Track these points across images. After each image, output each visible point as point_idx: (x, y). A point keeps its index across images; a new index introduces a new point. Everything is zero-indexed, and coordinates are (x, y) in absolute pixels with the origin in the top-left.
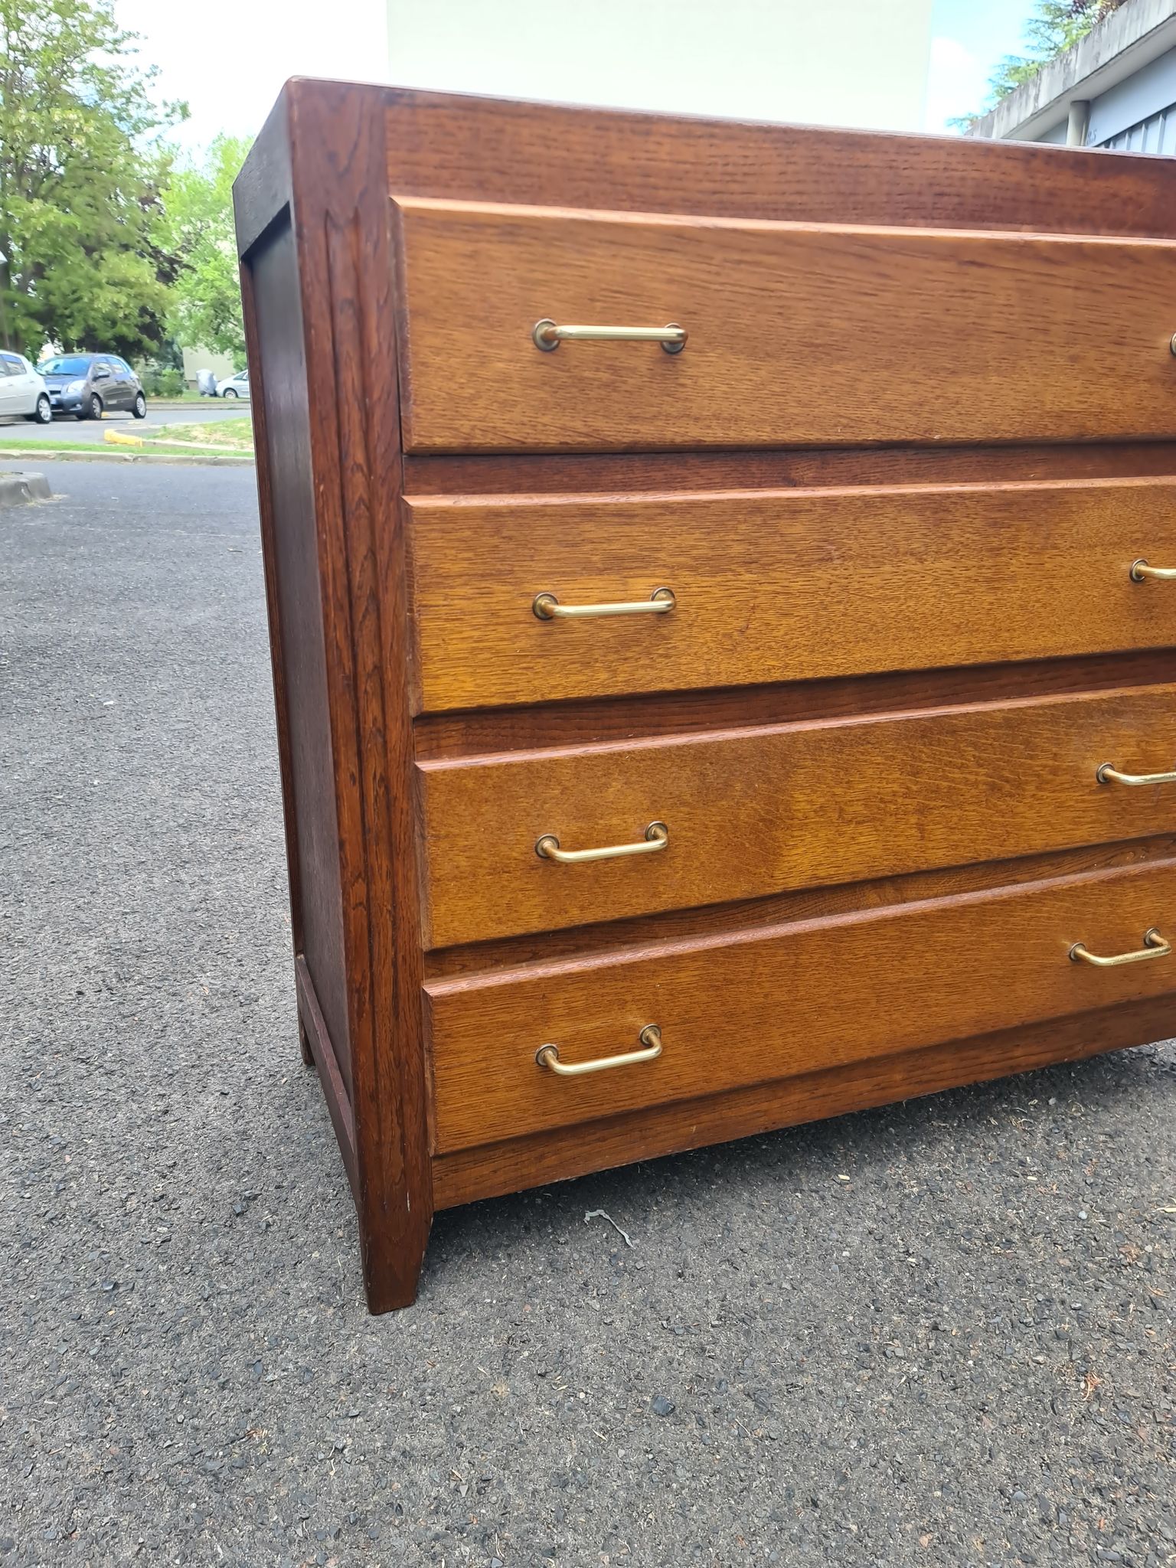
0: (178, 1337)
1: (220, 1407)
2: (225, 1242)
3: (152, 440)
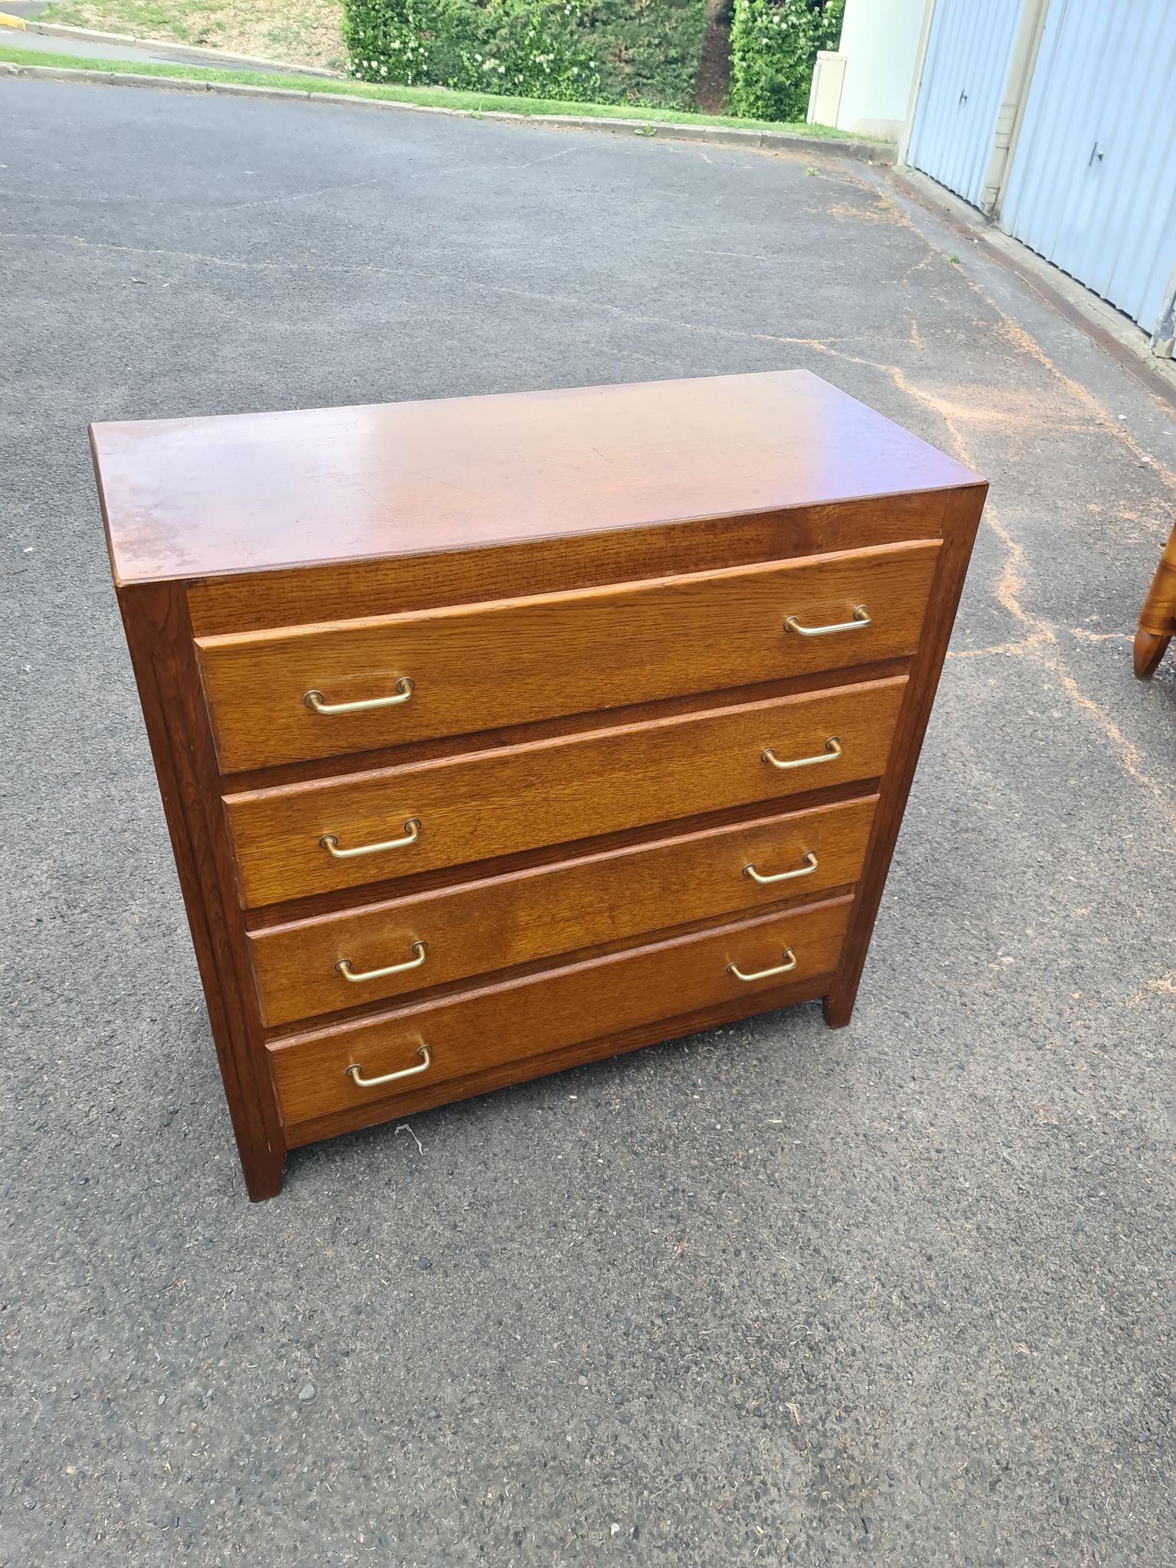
0: (129, 1218)
1: (157, 1266)
2: (158, 1147)
3: (37, 24)
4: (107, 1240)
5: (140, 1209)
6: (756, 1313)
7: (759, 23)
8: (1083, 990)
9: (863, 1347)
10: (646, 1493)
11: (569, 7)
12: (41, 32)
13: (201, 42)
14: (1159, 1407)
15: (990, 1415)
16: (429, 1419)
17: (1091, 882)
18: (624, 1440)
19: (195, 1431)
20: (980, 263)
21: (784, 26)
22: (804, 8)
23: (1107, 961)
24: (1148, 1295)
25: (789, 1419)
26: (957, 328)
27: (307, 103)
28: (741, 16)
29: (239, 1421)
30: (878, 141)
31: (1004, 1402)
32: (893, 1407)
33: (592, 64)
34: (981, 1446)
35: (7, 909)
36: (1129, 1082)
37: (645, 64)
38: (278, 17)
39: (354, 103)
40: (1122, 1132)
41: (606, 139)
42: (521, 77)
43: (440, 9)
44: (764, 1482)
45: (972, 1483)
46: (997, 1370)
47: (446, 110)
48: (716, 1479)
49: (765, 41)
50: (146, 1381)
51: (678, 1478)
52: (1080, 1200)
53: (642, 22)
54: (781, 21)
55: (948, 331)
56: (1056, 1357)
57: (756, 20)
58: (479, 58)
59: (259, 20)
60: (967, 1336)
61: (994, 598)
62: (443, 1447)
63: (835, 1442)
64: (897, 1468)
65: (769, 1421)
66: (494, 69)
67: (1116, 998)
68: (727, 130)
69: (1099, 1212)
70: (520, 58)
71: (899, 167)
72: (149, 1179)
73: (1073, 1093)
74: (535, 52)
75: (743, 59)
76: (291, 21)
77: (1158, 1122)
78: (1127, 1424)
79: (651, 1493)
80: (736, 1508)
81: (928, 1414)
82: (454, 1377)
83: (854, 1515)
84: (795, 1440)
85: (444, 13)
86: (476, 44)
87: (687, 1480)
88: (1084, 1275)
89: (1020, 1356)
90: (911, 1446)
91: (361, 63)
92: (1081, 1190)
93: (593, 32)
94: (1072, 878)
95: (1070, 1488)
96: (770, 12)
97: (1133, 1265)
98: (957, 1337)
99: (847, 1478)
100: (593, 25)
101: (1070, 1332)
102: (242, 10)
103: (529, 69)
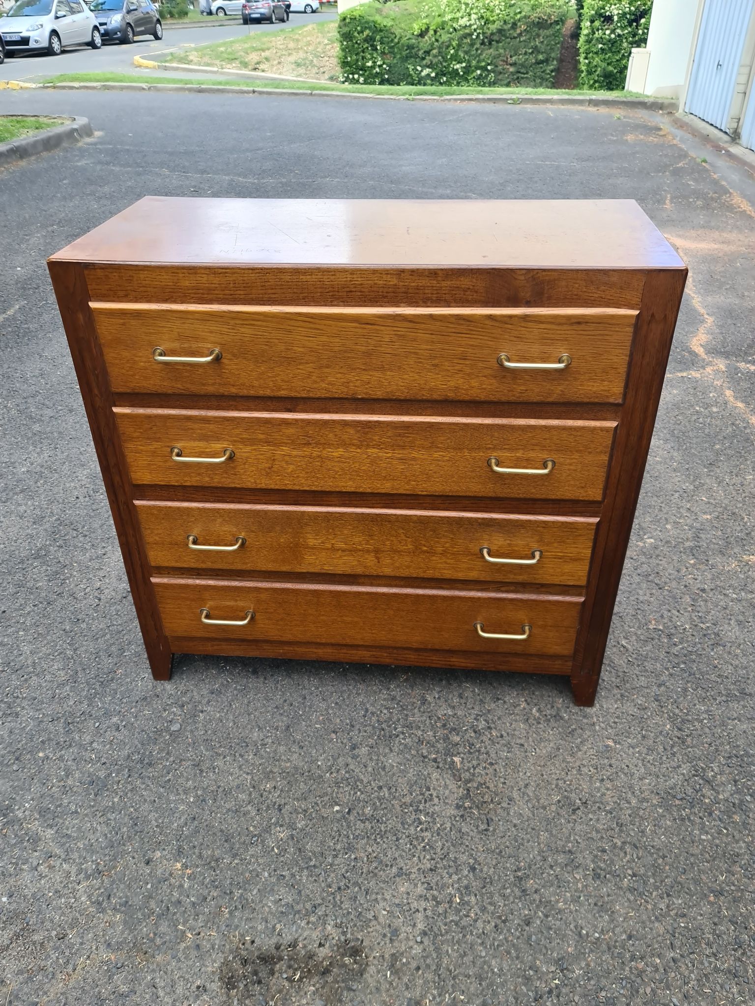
0: (97, 639)
1: (107, 663)
2: (119, 607)
3: (164, 64)
4: (83, 649)
5: (104, 636)
6: (445, 712)
7: (596, 35)
8: (697, 559)
9: (508, 734)
10: (359, 793)
11: (475, 34)
12: (166, 68)
13: (255, 69)
14: (695, 782)
15: (581, 775)
16: (242, 747)
17: (717, 501)
18: (352, 767)
19: (112, 741)
20: (721, 163)
21: (613, 36)
22: (626, 24)
23: (718, 544)
24: (702, 721)
25: (453, 765)
26: (697, 198)
27: (310, 98)
28: (585, 32)
29: (137, 738)
30: (667, 99)
31: (591, 769)
32: (519, 765)
33: (489, 68)
34: (572, 790)
35: (62, 492)
36: (716, 609)
37: (522, 65)
38: (301, 52)
39: (338, 96)
40: (705, 635)
41: (490, 107)
42: (445, 79)
43: (396, 40)
44: (431, 795)
45: (561, 808)
46: (591, 752)
47: (392, 97)
48: (403, 790)
49: (600, 46)
50: (91, 716)
51: (380, 788)
52: (667, 669)
53: (522, 39)
54: (611, 33)
55: (691, 200)
56: (631, 749)
57: (595, 33)
58: (419, 68)
59: (290, 54)
60: (575, 733)
61: (687, 346)
62: (247, 761)
63: (479, 779)
64: (515, 794)
65: (441, 765)
66: (428, 75)
67: (719, 564)
68: (566, 97)
69: (678, 676)
70: (445, 67)
71: (679, 114)
72: (111, 622)
73: (678, 613)
74: (454, 63)
75: (586, 58)
76: (309, 54)
77: (731, 632)
78: (672, 788)
79: (362, 793)
80: (411, 805)
81: (541, 771)
82: (260, 728)
83: (483, 817)
84: (454, 775)
85: (398, 43)
86: (417, 60)
87: (385, 789)
88: (659, 708)
89: (607, 746)
90: (526, 786)
91: (348, 76)
92: (669, 664)
93: (490, 48)
94: (704, 499)
95: (625, 818)
96: (604, 28)
97: (695, 705)
98: (570, 733)
99: (483, 797)
100: (490, 44)
101: (644, 737)
102: (280, 49)
103: (449, 73)
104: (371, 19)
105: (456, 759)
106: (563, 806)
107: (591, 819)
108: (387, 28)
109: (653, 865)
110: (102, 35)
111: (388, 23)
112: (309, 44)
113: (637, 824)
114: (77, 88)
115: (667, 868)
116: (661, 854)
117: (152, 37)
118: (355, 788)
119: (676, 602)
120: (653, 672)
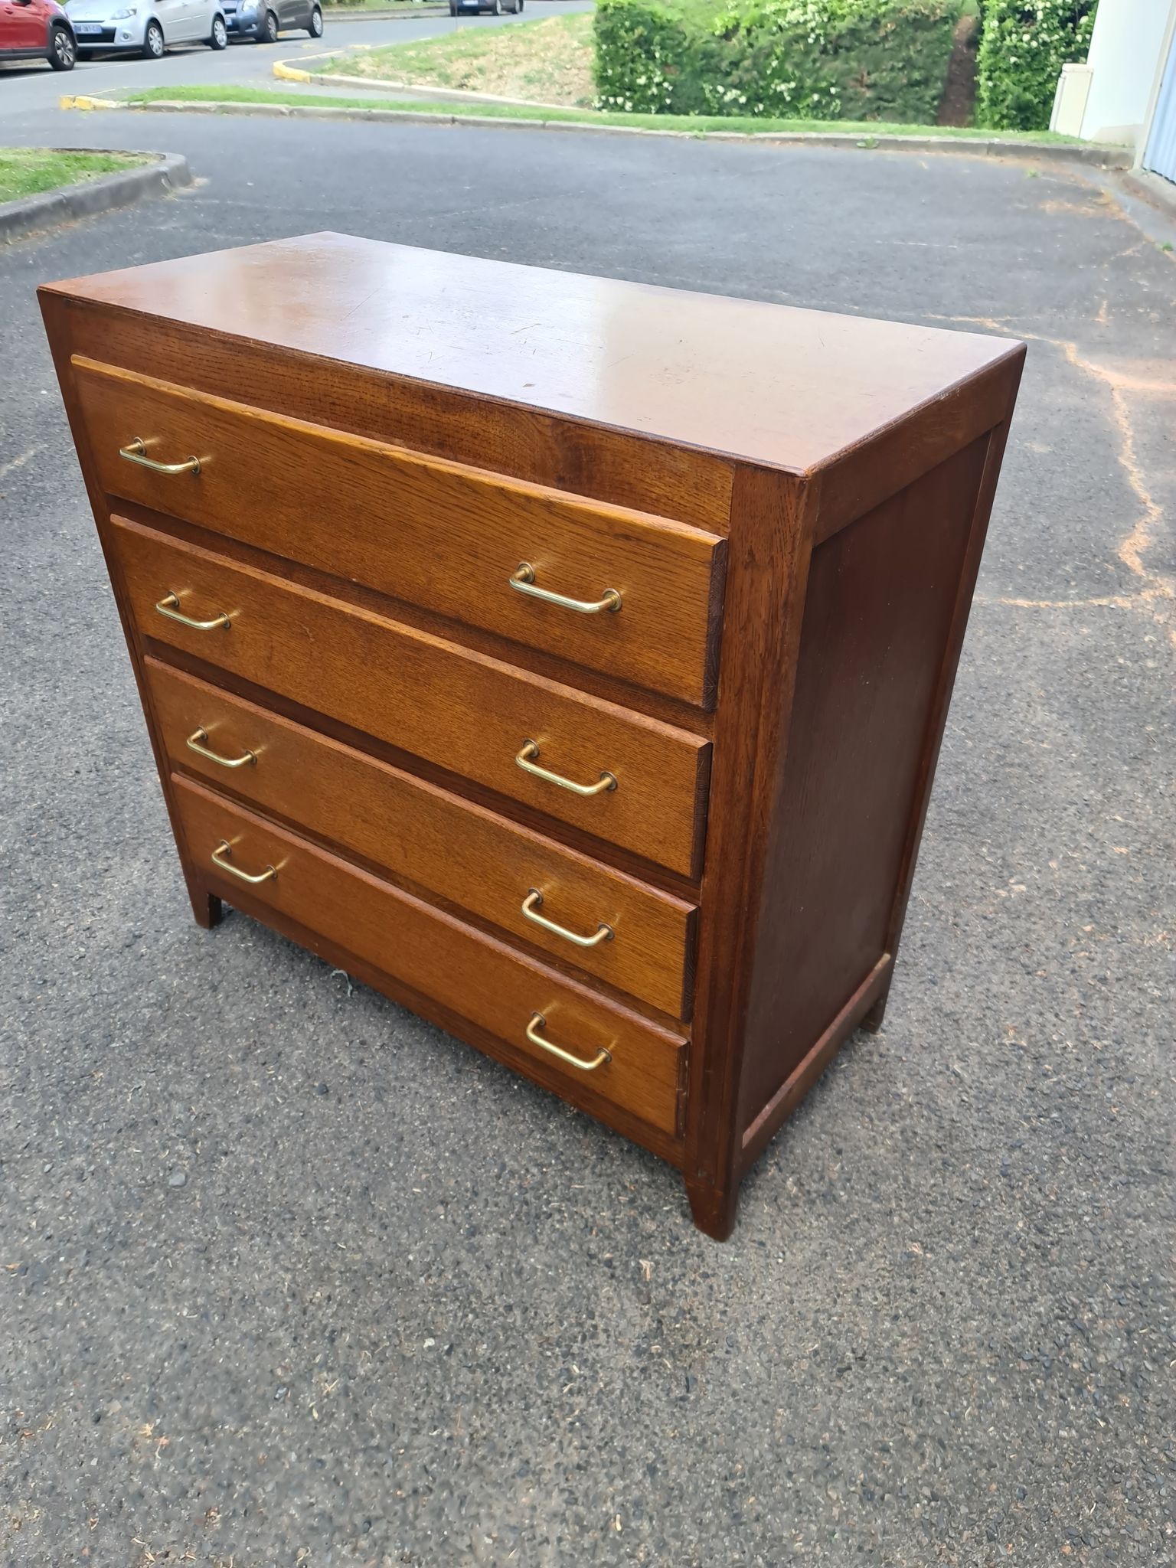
0: (71, 1016)
1: (83, 1057)
2: (116, 963)
3: (319, 75)
4: (46, 1032)
5: (84, 1010)
6: (637, 1177)
7: (1008, 42)
8: (1097, 923)
10: (471, 1316)
11: (813, 36)
12: (322, 82)
13: (461, 86)
14: (1059, 1329)
15: (859, 1305)
16: (284, 1220)
17: (1141, 824)
18: (465, 1267)
19: (68, 1198)
21: (1034, 44)
22: (1056, 24)
23: (1135, 899)
24: (1080, 1218)
25: (639, 1274)
26: (1151, 307)
27: (542, 131)
28: (989, 36)
29: (110, 1196)
30: (1116, 146)
31: (879, 1295)
32: (754, 1281)
33: (833, 90)
34: (840, 1333)
35: (54, 760)
36: (1123, 1015)
37: (887, 88)
38: (535, 60)
39: (585, 130)
40: (1099, 1061)
41: (829, 151)
42: (761, 107)
43: (686, 44)
44: (595, 1327)
45: (818, 1366)
46: (882, 1263)
47: (672, 133)
48: (547, 1315)
49: (1013, 59)
50: (40, 1151)
51: (509, 1308)
52: (1028, 1119)
53: (887, 46)
54: (1032, 39)
55: (1141, 310)
56: (952, 1262)
57: (1005, 39)
58: (721, 89)
59: (517, 64)
60: (857, 1228)
61: (1114, 554)
62: (289, 1246)
63: (681, 1302)
64: (741, 1336)
65: (618, 1272)
66: (735, 100)
67: (1135, 935)
68: (952, 139)
69: (1046, 1133)
70: (762, 88)
71: (1134, 170)
72: (99, 988)
73: (1055, 1019)
74: (776, 81)
75: (989, 78)
76: (547, 64)
77: (1146, 1057)
78: (1016, 1340)
79: (477, 1317)
80: (558, 1345)
81: (790, 1293)
82: (319, 1189)
83: (680, 1373)
84: (639, 1293)
85: (689, 48)
86: (718, 76)
87: (517, 1312)
88: (1008, 1189)
89: (910, 1255)
90: (762, 1320)
91: (607, 100)
92: (1032, 1109)
93: (835, 60)
94: (1119, 818)
95: (929, 1388)
96: (1021, 31)
97: (1070, 1188)
98: (847, 1227)
99: (683, 1337)
100: (836, 52)
101: (976, 1241)
102: (502, 55)
103: (769, 98)
104: (648, 8)
105: (645, 1264)
106: (823, 1361)
107: (869, 1390)
108: (672, 24)
109: (970, 1480)
110: (229, 28)
111: (673, 15)
112: (548, 47)
113: (949, 1402)
114: (180, 110)
115: (994, 1486)
116: (985, 1461)
117: (306, 33)
118: (466, 1305)
119: (1054, 999)
120: (1002, 1124)
